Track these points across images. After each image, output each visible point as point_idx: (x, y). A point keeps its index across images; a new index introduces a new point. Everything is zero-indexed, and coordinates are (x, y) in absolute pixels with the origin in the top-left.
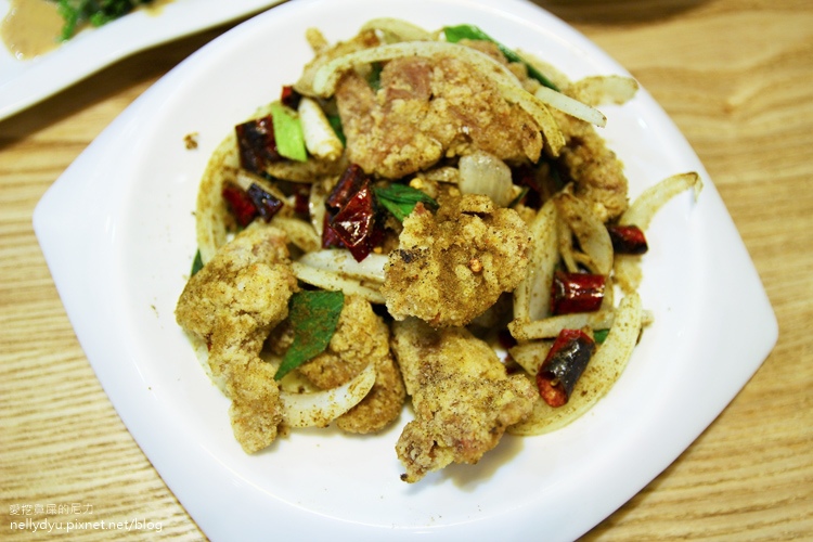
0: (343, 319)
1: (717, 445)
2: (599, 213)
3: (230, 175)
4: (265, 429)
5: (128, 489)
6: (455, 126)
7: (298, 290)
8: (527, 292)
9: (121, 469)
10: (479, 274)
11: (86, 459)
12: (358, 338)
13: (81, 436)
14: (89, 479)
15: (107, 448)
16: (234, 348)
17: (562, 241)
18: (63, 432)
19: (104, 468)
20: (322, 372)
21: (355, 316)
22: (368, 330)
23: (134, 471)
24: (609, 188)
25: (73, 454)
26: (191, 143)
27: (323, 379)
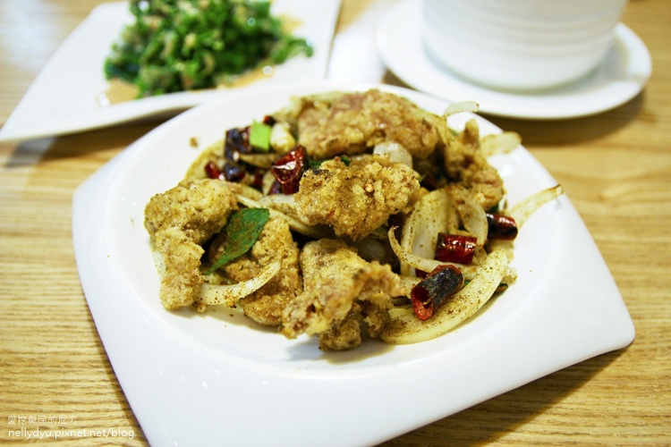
0: (265, 232)
1: (575, 406)
2: (479, 199)
3: (213, 159)
4: (183, 287)
5: (72, 358)
6: (374, 123)
7: (236, 208)
8: (412, 232)
9: (73, 344)
10: (371, 194)
11: (49, 334)
12: (273, 244)
13: (53, 319)
14: (47, 347)
15: (69, 329)
16: (176, 227)
17: (450, 221)
18: (41, 314)
19: (61, 342)
20: (242, 269)
21: (274, 228)
22: (282, 240)
23: (82, 347)
24: (488, 182)
25: (41, 329)
26: (194, 143)
27: (240, 274)
